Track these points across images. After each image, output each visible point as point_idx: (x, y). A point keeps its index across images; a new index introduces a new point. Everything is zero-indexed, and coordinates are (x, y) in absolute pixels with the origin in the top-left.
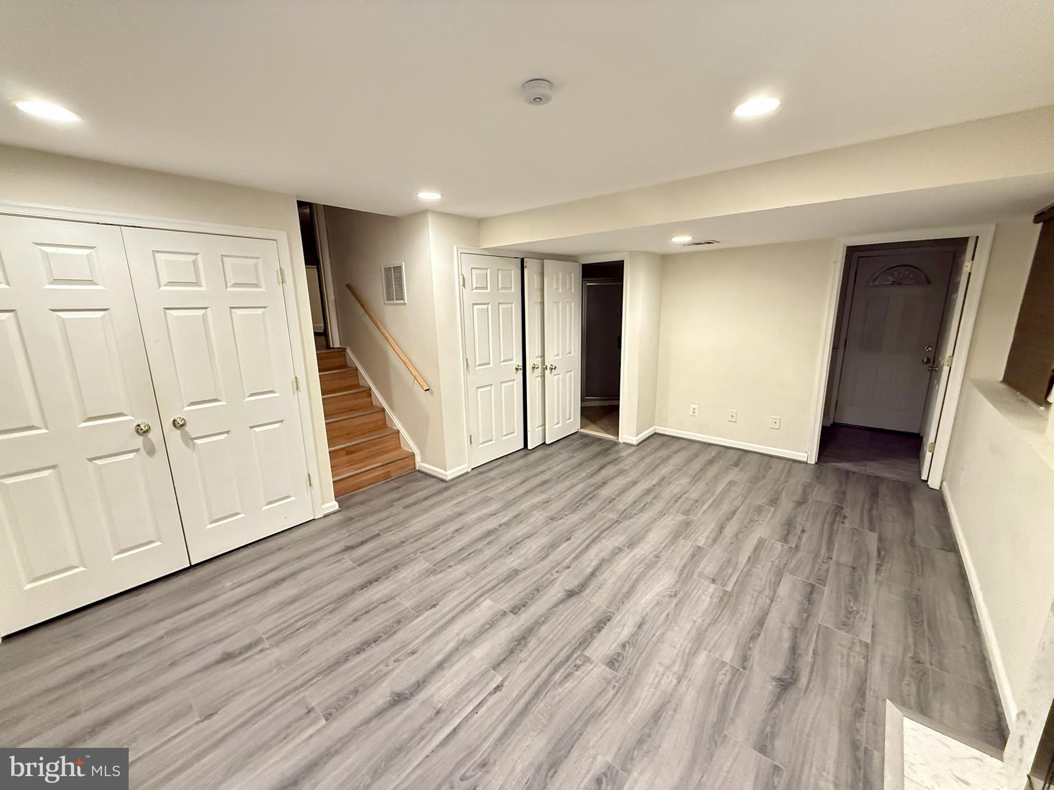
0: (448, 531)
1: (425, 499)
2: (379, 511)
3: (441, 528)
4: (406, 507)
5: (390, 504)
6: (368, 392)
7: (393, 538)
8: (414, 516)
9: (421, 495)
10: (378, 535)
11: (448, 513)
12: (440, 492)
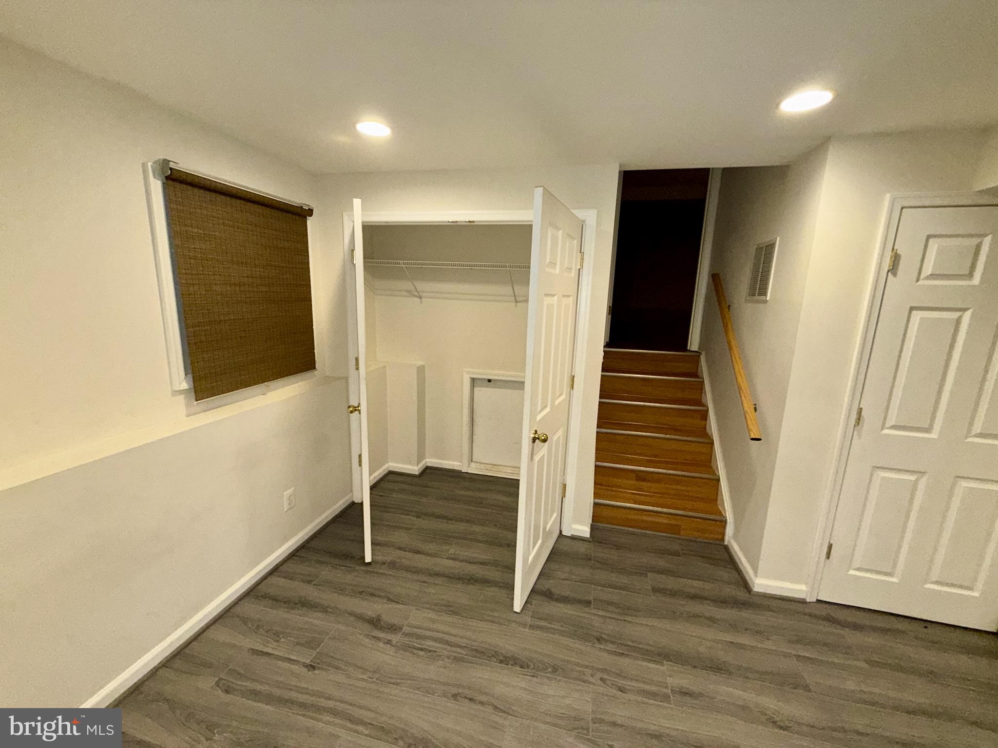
0: (669, 680)
1: (694, 597)
2: (622, 571)
3: (666, 667)
4: (655, 590)
5: (642, 571)
6: (704, 416)
7: (597, 622)
8: (652, 612)
9: (695, 586)
10: (588, 603)
11: (702, 649)
12: (722, 602)
